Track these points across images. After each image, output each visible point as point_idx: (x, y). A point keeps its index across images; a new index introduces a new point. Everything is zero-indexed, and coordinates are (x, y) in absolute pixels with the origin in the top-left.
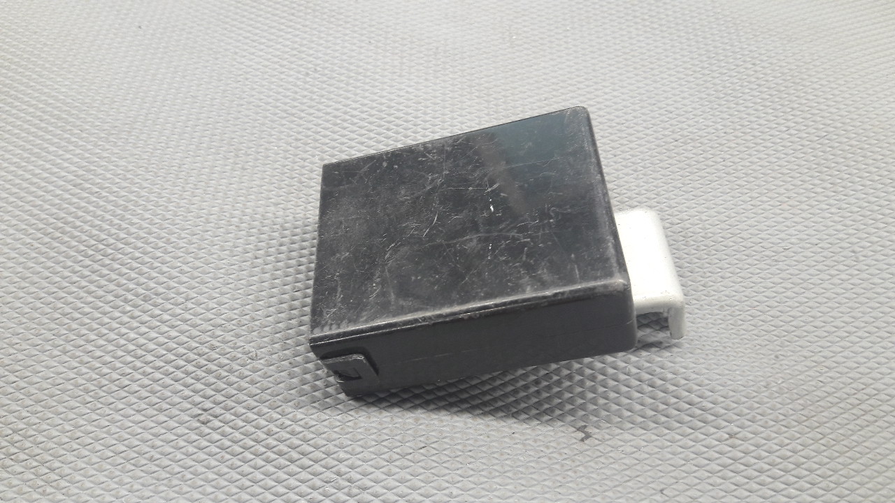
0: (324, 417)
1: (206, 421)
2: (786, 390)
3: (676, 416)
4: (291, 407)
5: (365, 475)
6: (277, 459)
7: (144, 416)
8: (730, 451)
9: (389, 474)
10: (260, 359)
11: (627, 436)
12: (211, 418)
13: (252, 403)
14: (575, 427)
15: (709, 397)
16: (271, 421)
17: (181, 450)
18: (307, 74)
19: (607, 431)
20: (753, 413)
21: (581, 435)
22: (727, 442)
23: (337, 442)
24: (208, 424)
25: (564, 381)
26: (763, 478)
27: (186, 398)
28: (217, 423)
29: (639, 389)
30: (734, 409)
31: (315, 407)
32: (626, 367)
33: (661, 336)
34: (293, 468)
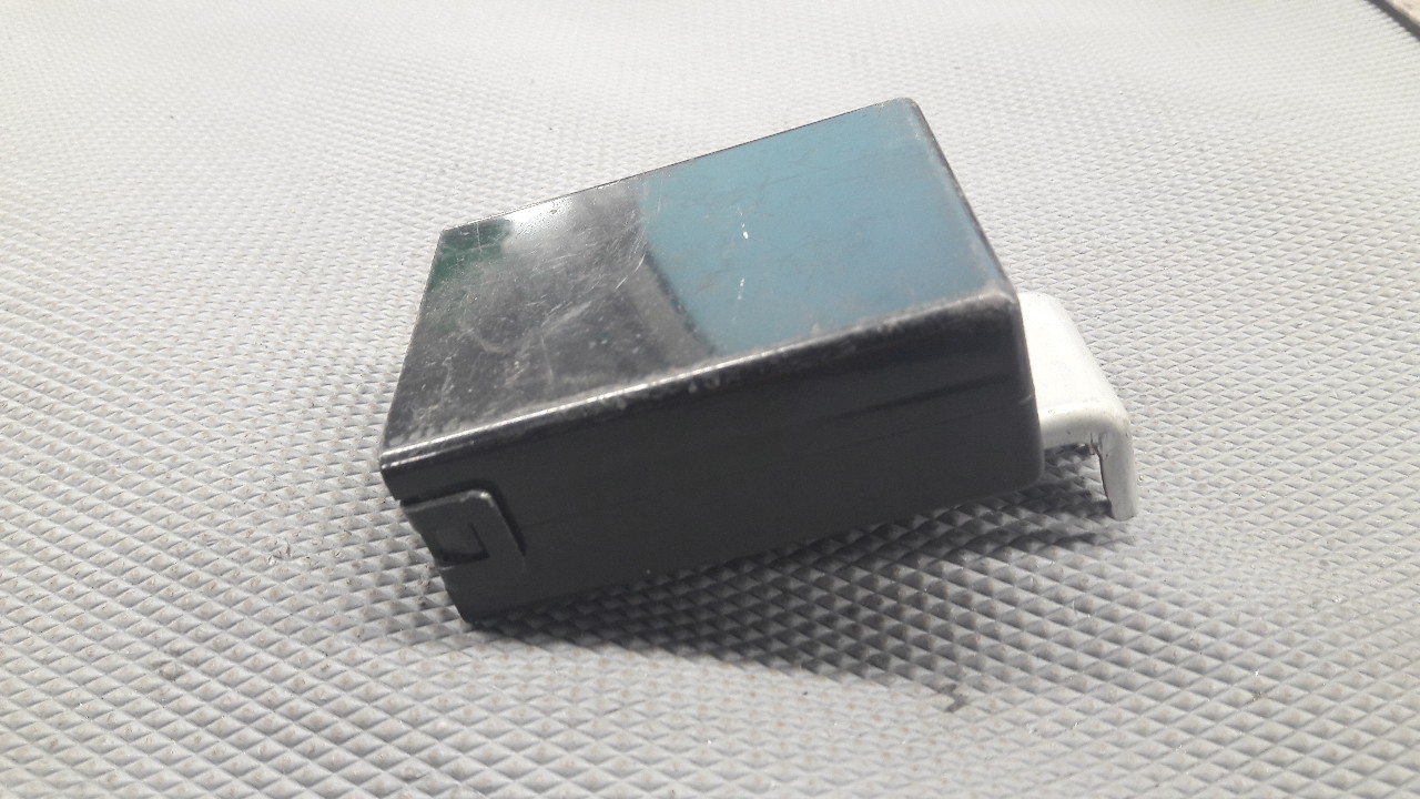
0: (410, 654)
1: (174, 673)
2: (1355, 614)
3: (1139, 662)
4: (347, 639)
5: (488, 761)
6: (310, 737)
7: (54, 670)
8: (1260, 724)
9: (541, 760)
10: (294, 558)
11: (1042, 702)
12: (186, 667)
13: (270, 633)
14: (933, 688)
15: (1199, 624)
16: (305, 664)
17: (116, 731)
18: (443, 172)
19: (1000, 694)
20: (1297, 650)
21: (947, 700)
22: (1251, 707)
23: (434, 701)
24: (178, 680)
25: (905, 606)
26: (1341, 772)
27: (143, 634)
28: (195, 676)
29: (1058, 616)
30: (1255, 644)
31: (396, 640)
32: (1028, 577)
33: (1091, 526)
34: (339, 754)
